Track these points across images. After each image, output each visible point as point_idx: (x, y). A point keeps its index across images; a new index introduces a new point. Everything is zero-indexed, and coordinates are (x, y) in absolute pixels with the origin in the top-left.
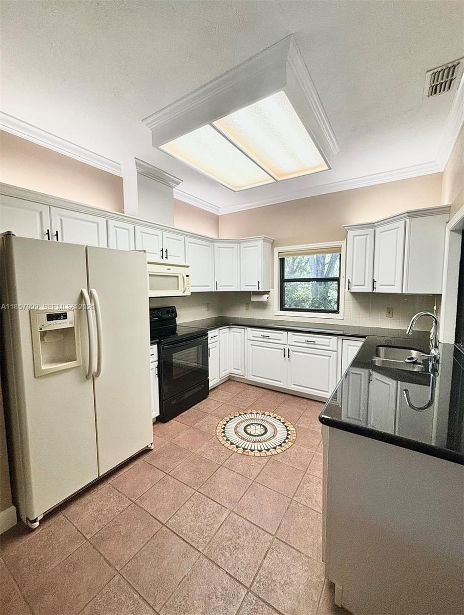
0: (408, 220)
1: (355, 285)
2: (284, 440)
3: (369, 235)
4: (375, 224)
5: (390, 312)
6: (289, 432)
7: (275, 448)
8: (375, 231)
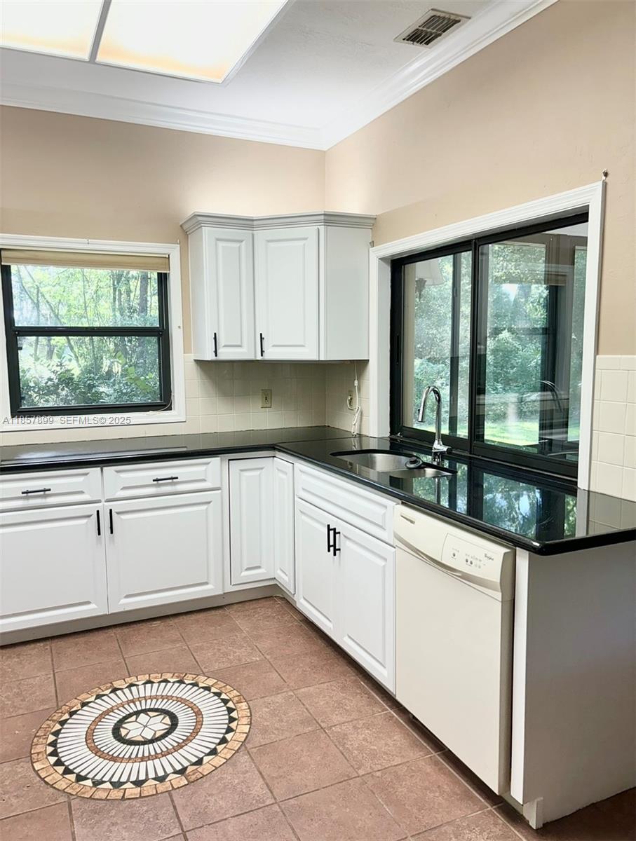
0: (322, 228)
1: (225, 346)
2: (226, 726)
3: (244, 243)
4: (255, 223)
5: (267, 397)
6: (230, 705)
7: (214, 752)
8: (253, 235)
